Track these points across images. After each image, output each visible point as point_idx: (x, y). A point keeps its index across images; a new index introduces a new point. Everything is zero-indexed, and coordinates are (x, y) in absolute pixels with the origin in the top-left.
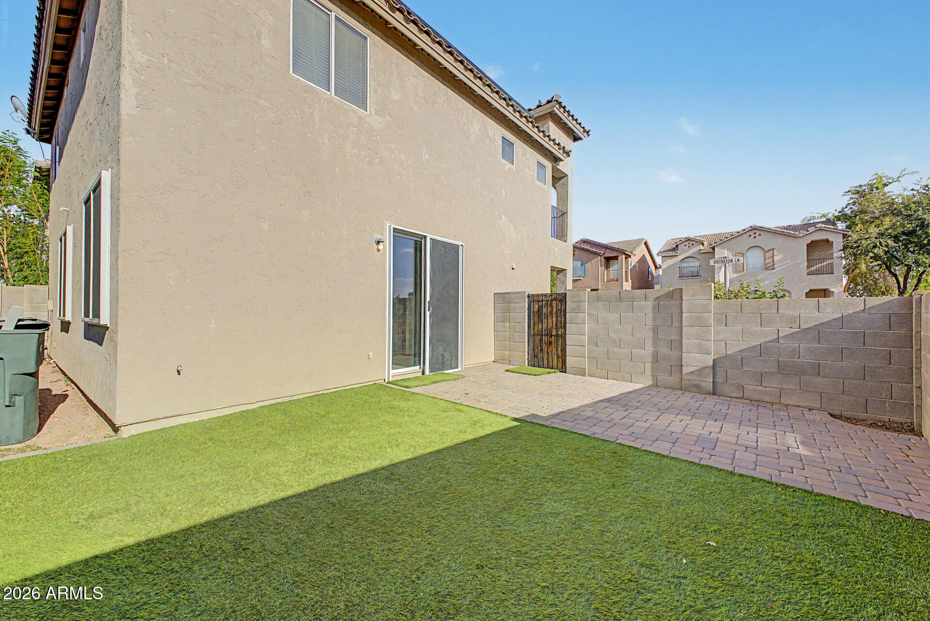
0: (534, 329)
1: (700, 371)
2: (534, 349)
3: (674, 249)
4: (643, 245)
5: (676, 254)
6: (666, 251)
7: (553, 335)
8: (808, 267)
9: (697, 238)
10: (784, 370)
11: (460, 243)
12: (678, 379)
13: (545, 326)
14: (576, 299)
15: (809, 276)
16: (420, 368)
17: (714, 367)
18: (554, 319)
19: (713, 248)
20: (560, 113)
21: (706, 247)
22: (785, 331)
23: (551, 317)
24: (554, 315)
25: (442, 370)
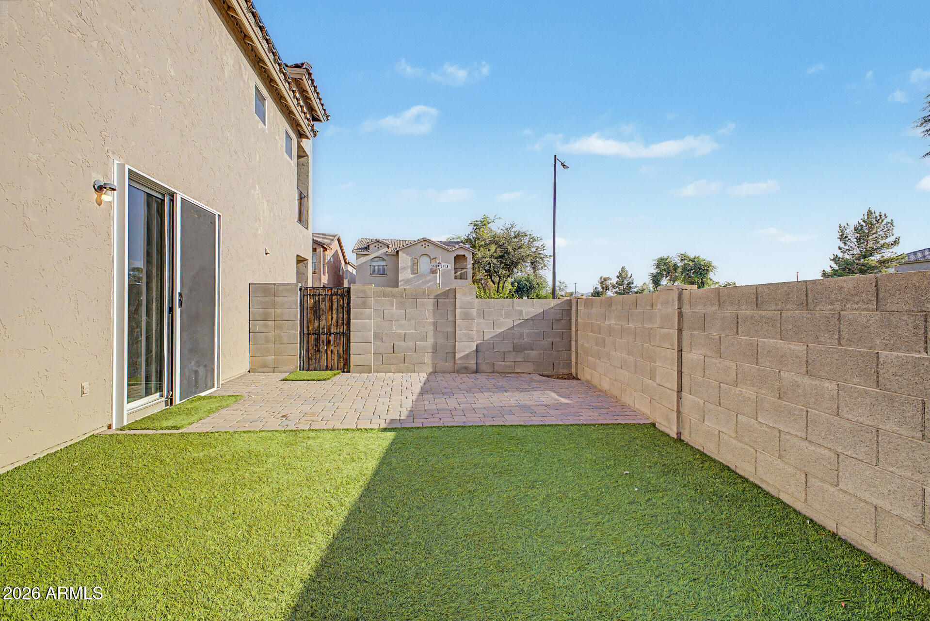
0: (308, 327)
1: (467, 357)
2: (308, 352)
3: (365, 248)
4: (337, 242)
5: (368, 253)
6: (360, 249)
7: (333, 334)
8: (455, 273)
9: (385, 241)
10: (518, 349)
11: (216, 213)
12: (452, 364)
13: (323, 323)
14: (361, 295)
15: (456, 280)
16: (162, 396)
17: (477, 351)
18: (335, 316)
19: (397, 252)
20: (307, 84)
21: (391, 250)
22: (517, 322)
23: (330, 313)
24: (334, 312)
25: (196, 393)
